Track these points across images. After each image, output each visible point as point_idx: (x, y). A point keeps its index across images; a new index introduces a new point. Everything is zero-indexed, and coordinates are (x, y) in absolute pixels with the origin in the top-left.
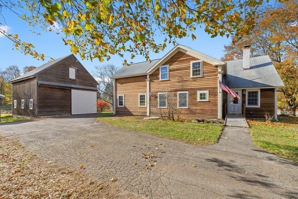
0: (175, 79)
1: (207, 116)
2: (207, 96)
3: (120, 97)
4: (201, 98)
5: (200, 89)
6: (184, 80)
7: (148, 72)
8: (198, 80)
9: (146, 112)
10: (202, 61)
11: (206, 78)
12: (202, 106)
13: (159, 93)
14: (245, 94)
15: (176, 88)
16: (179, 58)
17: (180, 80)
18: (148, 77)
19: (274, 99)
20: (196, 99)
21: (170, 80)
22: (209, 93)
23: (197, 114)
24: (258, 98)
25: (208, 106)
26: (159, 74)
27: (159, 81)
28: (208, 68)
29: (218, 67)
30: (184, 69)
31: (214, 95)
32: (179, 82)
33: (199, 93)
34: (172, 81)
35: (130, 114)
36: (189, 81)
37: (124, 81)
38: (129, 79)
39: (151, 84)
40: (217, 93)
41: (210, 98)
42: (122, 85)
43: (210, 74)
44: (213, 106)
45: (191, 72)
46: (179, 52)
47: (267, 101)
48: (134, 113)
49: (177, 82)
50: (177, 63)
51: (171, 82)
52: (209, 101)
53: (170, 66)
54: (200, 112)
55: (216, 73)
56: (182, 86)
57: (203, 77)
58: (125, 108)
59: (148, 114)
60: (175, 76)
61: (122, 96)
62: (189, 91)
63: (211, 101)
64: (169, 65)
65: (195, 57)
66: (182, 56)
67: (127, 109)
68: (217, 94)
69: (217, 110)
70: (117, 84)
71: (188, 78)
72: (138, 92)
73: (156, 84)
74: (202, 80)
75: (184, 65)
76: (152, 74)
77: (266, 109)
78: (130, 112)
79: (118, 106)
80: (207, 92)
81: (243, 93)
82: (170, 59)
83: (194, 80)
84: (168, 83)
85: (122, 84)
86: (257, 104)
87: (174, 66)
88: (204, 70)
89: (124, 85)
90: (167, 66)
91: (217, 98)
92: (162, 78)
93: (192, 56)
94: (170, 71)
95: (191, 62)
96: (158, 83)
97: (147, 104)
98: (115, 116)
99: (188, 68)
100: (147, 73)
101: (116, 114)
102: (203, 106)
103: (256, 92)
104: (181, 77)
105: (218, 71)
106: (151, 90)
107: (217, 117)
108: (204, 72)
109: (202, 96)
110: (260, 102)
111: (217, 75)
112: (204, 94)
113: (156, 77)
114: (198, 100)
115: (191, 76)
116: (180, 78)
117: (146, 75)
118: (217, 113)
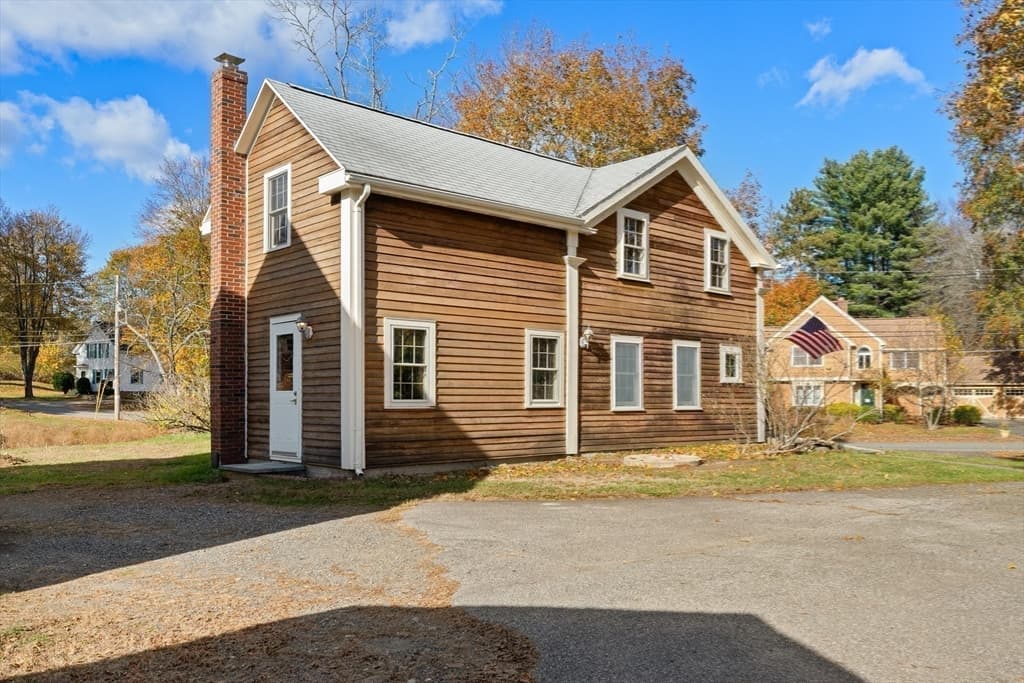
0: (666, 284)
2: (739, 365)
3: (399, 335)
4: (727, 372)
5: (725, 339)
6: (690, 294)
7: (584, 220)
8: (719, 305)
10: (729, 240)
11: (735, 301)
13: (614, 339)
15: (668, 324)
16: (677, 203)
17: (679, 292)
18: (572, 242)
20: (716, 372)
21: (652, 283)
22: (742, 356)
26: (616, 247)
28: (740, 268)
29: (757, 272)
30: (688, 252)
31: (751, 363)
32: (676, 299)
33: (723, 351)
34: (656, 289)
35: (472, 455)
36: (700, 301)
37: (432, 225)
39: (585, 286)
40: (756, 356)
41: (744, 374)
42: (418, 248)
43: (742, 291)
44: (749, 400)
45: (706, 266)
46: (677, 178)
49: (669, 298)
50: (672, 216)
51: (654, 295)
52: (743, 385)
53: (650, 221)
55: (752, 292)
56: (684, 319)
57: (730, 297)
58: (440, 414)
59: (571, 445)
60: (664, 272)
61: (421, 334)
62: (703, 340)
63: (746, 385)
64: (648, 216)
65: (714, 216)
66: (684, 198)
67: (450, 422)
68: (756, 361)
69: (757, 414)
71: (696, 289)
72: (522, 317)
73: (605, 288)
74: (729, 306)
75: (688, 234)
76: (590, 234)
78: (464, 438)
79: (390, 401)
80: (738, 352)
83: (713, 300)
84: (646, 295)
85: (416, 241)
87: (663, 227)
88: (732, 271)
90: (644, 218)
91: (755, 374)
92: (625, 267)
93: (708, 208)
94: (652, 244)
95: (706, 230)
96: (610, 289)
97: (565, 390)
99: (701, 251)
101: (368, 464)
104: (681, 281)
105: (756, 285)
107: (756, 436)
109: (730, 364)
111: (754, 297)
112: (734, 358)
113: (602, 253)
114: (723, 377)
115: (708, 285)
116: (679, 285)
117: (563, 233)
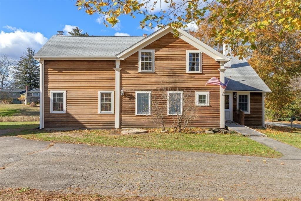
0: (164, 72)
1: (207, 125)
2: (208, 99)
3: (54, 95)
4: (200, 101)
5: (199, 89)
6: (177, 75)
7: (118, 56)
8: (196, 77)
9: (113, 123)
10: (202, 53)
11: (206, 75)
12: (201, 112)
13: (137, 92)
14: (236, 98)
15: (165, 86)
16: (171, 43)
17: (171, 74)
18: (118, 64)
19: (262, 104)
20: (193, 102)
21: (156, 72)
22: (210, 95)
23: (194, 124)
24: (248, 103)
25: (209, 112)
26: (138, 62)
27: (138, 72)
28: (209, 62)
29: (221, 63)
30: (177, 60)
31: (215, 98)
32: (169, 77)
33: (197, 94)
34: (158, 74)
35: (78, 126)
36: (184, 77)
37: (65, 65)
38: (77, 63)
39: (123, 76)
40: (219, 95)
41: (211, 102)
42: (61, 72)
43: (211, 71)
44: (214, 112)
45: (186, 64)
46: (170, 35)
47: (257, 106)
48: (87, 125)
49: (167, 77)
50: (168, 49)
51: (158, 77)
52: (210, 106)
53: (155, 52)
54: (198, 120)
55: (217, 71)
56: (174, 84)
57: (202, 74)
58: (67, 115)
59: (117, 125)
60: (163, 68)
61: (62, 94)
62: (184, 90)
63: (212, 106)
64: (154, 50)
65: (192, 45)
66: (175, 41)
67: (73, 117)
68: (219, 97)
69: (220, 117)
70: (49, 69)
71: (182, 72)
72: (97, 88)
74: (201, 77)
75: (177, 54)
76: (125, 60)
77: (255, 115)
78: (79, 123)
79: (51, 111)
80: (207, 94)
81: (234, 96)
82: (157, 42)
83: (191, 76)
84: (153, 77)
85: (60, 70)
86: (247, 110)
87: (163, 53)
88: (203, 64)
89: (64, 72)
90: (152, 51)
91: (219, 102)
92: (142, 69)
93: (188, 43)
94: (156, 60)
95: (187, 51)
96: (135, 76)
97: (115, 109)
98: (43, 131)
99: (184, 59)
100: (117, 58)
101: (45, 127)
102: (203, 112)
103: (246, 96)
104: (172, 70)
105: (220, 68)
106: (123, 86)
107: (218, 126)
108: (203, 67)
109: (202, 99)
110: (250, 107)
111: (218, 73)
112: (204, 96)
113: (132, 65)
114: (197, 103)
115: (187, 71)
116: (171, 72)
117: (114, 61)
118: (220, 121)
